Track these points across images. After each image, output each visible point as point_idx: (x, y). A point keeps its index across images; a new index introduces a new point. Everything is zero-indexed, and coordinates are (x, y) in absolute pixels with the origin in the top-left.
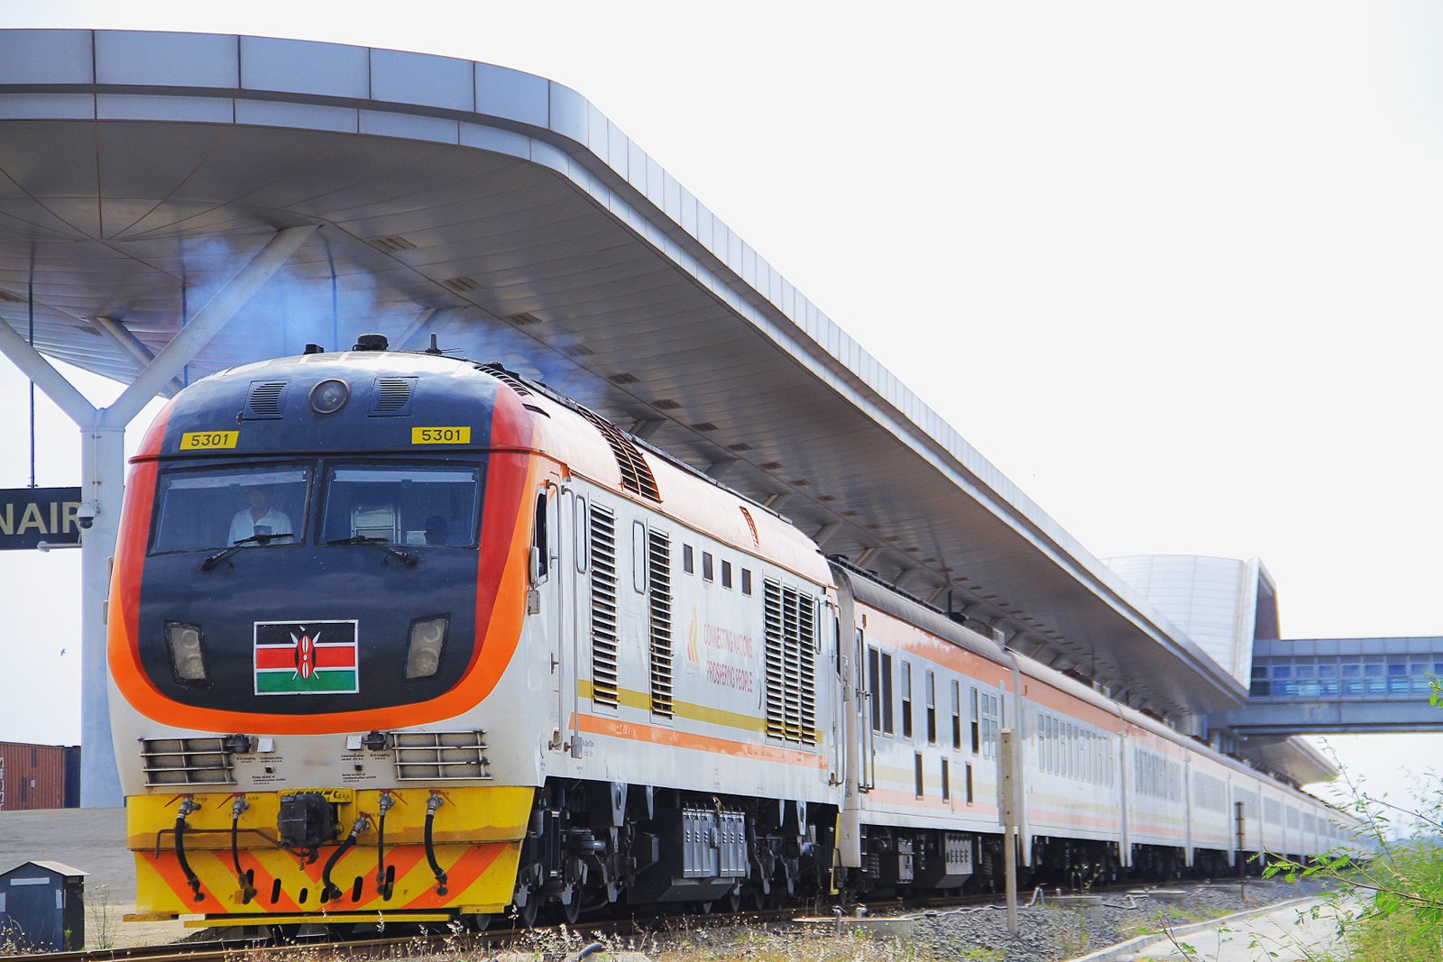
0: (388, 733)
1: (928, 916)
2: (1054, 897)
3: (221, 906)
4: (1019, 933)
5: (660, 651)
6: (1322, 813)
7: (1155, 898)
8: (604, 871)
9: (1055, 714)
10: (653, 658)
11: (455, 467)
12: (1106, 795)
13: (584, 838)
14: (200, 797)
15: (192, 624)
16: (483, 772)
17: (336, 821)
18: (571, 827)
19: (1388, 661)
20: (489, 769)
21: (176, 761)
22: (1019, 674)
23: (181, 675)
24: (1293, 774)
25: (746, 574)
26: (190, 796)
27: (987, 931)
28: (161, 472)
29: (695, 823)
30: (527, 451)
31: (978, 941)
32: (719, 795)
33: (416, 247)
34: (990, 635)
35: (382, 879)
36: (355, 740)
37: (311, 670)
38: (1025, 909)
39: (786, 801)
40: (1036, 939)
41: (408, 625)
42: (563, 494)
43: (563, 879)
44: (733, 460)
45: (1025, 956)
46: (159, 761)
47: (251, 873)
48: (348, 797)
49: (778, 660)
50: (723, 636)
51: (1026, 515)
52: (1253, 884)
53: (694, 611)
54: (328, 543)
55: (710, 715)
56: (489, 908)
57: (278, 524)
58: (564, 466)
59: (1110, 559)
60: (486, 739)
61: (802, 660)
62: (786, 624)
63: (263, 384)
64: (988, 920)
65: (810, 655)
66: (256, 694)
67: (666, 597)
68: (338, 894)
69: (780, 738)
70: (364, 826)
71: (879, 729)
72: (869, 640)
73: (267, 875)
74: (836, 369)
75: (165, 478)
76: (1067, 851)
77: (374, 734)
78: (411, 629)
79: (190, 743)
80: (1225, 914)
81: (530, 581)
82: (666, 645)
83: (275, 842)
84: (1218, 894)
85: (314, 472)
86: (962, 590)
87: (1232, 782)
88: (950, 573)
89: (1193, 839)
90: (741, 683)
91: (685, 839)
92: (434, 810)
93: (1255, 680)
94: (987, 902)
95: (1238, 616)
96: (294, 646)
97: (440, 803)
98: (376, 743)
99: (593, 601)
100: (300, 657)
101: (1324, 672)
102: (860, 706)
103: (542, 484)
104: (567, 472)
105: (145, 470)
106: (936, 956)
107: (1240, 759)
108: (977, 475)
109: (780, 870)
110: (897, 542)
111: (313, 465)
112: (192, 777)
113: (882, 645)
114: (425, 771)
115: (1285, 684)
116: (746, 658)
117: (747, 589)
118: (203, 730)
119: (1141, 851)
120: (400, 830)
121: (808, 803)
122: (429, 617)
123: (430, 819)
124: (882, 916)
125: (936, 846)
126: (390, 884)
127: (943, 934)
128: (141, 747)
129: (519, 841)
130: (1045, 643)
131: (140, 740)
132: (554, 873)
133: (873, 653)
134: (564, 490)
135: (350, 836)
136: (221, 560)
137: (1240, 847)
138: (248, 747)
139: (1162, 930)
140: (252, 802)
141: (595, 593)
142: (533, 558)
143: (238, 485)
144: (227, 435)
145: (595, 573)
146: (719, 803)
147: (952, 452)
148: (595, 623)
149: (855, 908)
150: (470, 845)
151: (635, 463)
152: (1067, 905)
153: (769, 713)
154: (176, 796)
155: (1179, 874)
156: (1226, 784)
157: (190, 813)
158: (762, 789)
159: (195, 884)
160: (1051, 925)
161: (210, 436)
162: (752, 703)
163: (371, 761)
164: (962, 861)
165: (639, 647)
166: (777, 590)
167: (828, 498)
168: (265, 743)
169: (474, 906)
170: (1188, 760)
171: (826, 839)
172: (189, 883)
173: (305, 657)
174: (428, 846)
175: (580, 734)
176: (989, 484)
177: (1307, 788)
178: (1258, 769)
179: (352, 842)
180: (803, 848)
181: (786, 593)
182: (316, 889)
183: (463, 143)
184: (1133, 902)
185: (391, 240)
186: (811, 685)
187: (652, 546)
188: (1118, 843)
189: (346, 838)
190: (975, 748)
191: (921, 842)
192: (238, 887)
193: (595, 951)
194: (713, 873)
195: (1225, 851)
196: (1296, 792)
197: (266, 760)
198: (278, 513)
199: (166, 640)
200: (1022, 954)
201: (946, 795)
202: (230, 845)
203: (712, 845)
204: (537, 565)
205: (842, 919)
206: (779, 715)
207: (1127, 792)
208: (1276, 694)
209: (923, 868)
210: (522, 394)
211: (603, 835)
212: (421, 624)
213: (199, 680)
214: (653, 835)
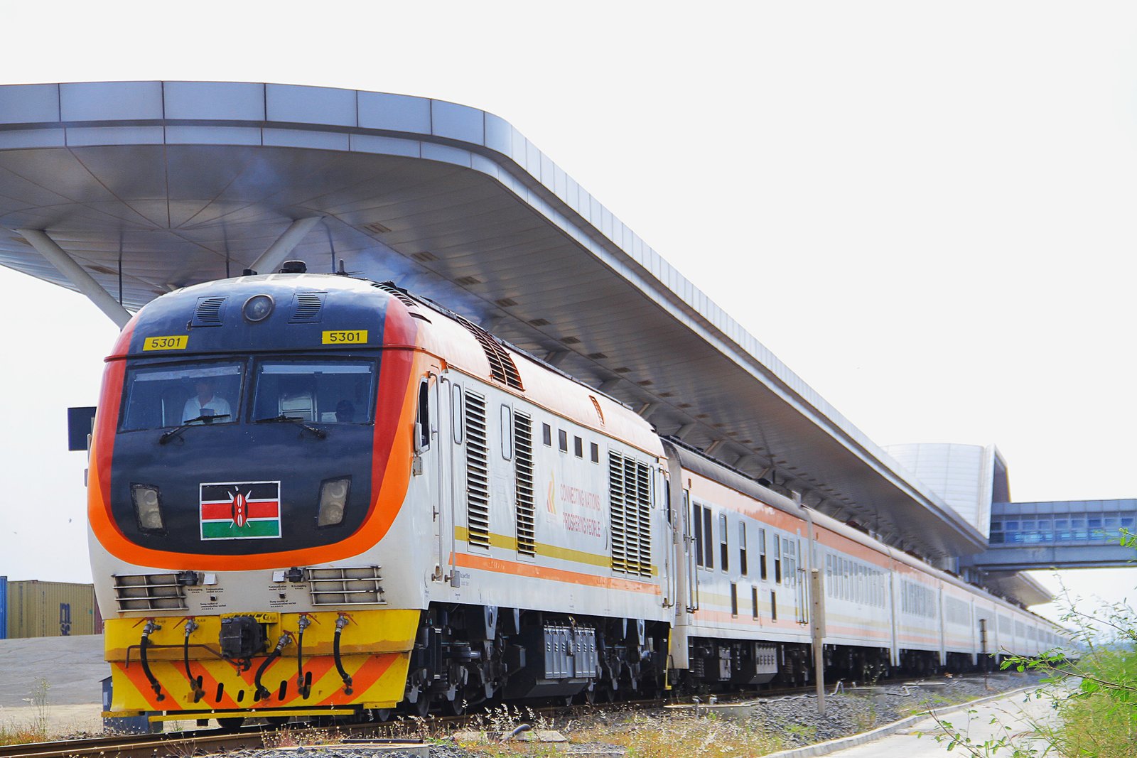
0: (304, 569)
1: (761, 703)
2: (851, 688)
3: (177, 704)
4: (826, 714)
5: (524, 505)
6: (1040, 626)
7: (922, 688)
8: (482, 674)
9: (840, 554)
10: (519, 510)
11: (355, 361)
12: (880, 614)
13: (463, 649)
14: (160, 619)
15: (151, 486)
16: (379, 599)
17: (265, 638)
18: (455, 641)
19: (1088, 517)
20: (384, 596)
21: (141, 592)
22: (812, 525)
23: (144, 525)
24: (1021, 599)
25: (594, 447)
26: (152, 619)
27: (803, 714)
28: (129, 368)
29: (554, 636)
30: (412, 349)
31: (797, 720)
32: (574, 616)
33: (390, 231)
34: (790, 495)
35: (301, 683)
36: (279, 575)
37: (244, 521)
38: (831, 697)
39: (628, 619)
40: (839, 719)
41: (319, 484)
42: (442, 382)
43: (448, 681)
44: (617, 379)
45: (831, 730)
46: (128, 592)
47: (200, 678)
48: (275, 619)
49: (621, 513)
50: (575, 494)
51: (828, 416)
52: (993, 678)
53: (552, 474)
54: (257, 421)
55: (565, 554)
56: (385, 704)
57: (219, 407)
58: (443, 360)
59: (888, 446)
60: (381, 572)
61: (640, 512)
62: (627, 485)
63: (207, 299)
64: (804, 705)
65: (647, 509)
66: (202, 539)
67: (529, 464)
68: (267, 695)
69: (623, 572)
70: (287, 641)
71: (702, 565)
72: (692, 498)
73: (212, 680)
74: (691, 313)
75: (132, 373)
76: (851, 655)
77: (294, 570)
78: (321, 488)
79: (152, 578)
80: (974, 699)
81: (414, 450)
82: (529, 501)
83: (219, 655)
84: (968, 685)
85: (246, 367)
86: (783, 470)
87: (975, 604)
88: (773, 458)
89: (945, 645)
90: (591, 530)
91: (546, 649)
92: (341, 628)
93: (993, 532)
94: (803, 692)
95: (980, 486)
96: (231, 502)
97: (346, 623)
98: (296, 576)
99: (468, 466)
100: (236, 511)
101: (1042, 525)
102: (687, 548)
103: (424, 375)
104: (445, 365)
105: (116, 366)
106: (767, 731)
107: (981, 587)
108: (792, 387)
109: (625, 672)
110: (736, 436)
111: (245, 361)
112: (153, 604)
113: (703, 502)
114: (334, 598)
115: (1014, 535)
116: (595, 511)
117: (595, 458)
118: (161, 569)
119: (907, 655)
120: (315, 645)
121: (645, 621)
122: (336, 479)
123: (337, 635)
124: (728, 703)
125: (749, 652)
126: (308, 686)
127: (772, 716)
128: (114, 581)
129: (408, 652)
130: (842, 507)
131: (113, 576)
132: (437, 676)
133: (697, 508)
134: (443, 380)
135: (276, 650)
136: (174, 436)
137: (984, 651)
138: (196, 581)
139: (928, 711)
140: (201, 624)
141: (469, 459)
142: (416, 431)
143: (188, 377)
144: (179, 339)
145: (469, 444)
146: (574, 621)
147: (774, 372)
148: (470, 482)
149: (708, 697)
150: (370, 656)
151: (502, 360)
152: (861, 694)
153: (614, 552)
154: (141, 620)
155: (936, 671)
156: (970, 605)
157: (152, 632)
158: (608, 610)
159: (157, 687)
160: (849, 708)
161: (166, 340)
162: (601, 546)
163: (291, 590)
164: (769, 664)
165: (506, 502)
166: (619, 459)
167: (685, 406)
168: (209, 578)
169: (372, 702)
170: (941, 588)
171: (661, 649)
172: (152, 687)
173: (240, 510)
174: (336, 657)
175: (457, 568)
176: (801, 394)
177: (1031, 608)
178: (994, 594)
179: (278, 654)
180: (642, 655)
181: (626, 461)
182: (250, 691)
183: (423, 157)
184: (908, 691)
185: (373, 226)
186: (648, 532)
187: (517, 424)
188: (889, 649)
189: (272, 651)
190: (778, 579)
191: (737, 649)
192: (190, 690)
193: (524, 730)
194: (570, 675)
195: (970, 654)
196: (1024, 612)
197: (211, 591)
198: (221, 399)
199: (132, 498)
200: (828, 729)
201: (755, 614)
202: (182, 657)
203: (568, 653)
204: (420, 436)
205: (700, 706)
206: (622, 554)
207: (896, 611)
208: (1008, 541)
209: (739, 669)
210: (408, 305)
211: (479, 646)
212: (329, 484)
213: (158, 529)
214: (520, 646)
